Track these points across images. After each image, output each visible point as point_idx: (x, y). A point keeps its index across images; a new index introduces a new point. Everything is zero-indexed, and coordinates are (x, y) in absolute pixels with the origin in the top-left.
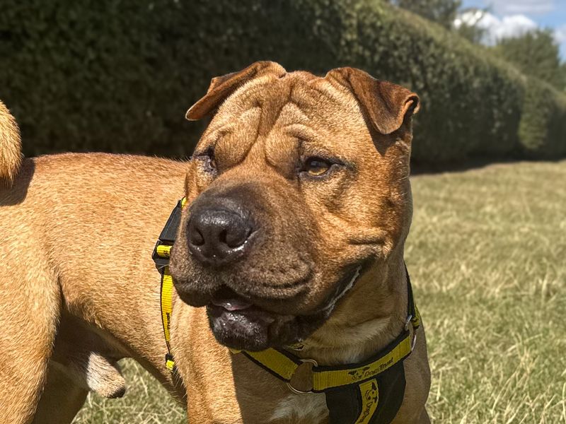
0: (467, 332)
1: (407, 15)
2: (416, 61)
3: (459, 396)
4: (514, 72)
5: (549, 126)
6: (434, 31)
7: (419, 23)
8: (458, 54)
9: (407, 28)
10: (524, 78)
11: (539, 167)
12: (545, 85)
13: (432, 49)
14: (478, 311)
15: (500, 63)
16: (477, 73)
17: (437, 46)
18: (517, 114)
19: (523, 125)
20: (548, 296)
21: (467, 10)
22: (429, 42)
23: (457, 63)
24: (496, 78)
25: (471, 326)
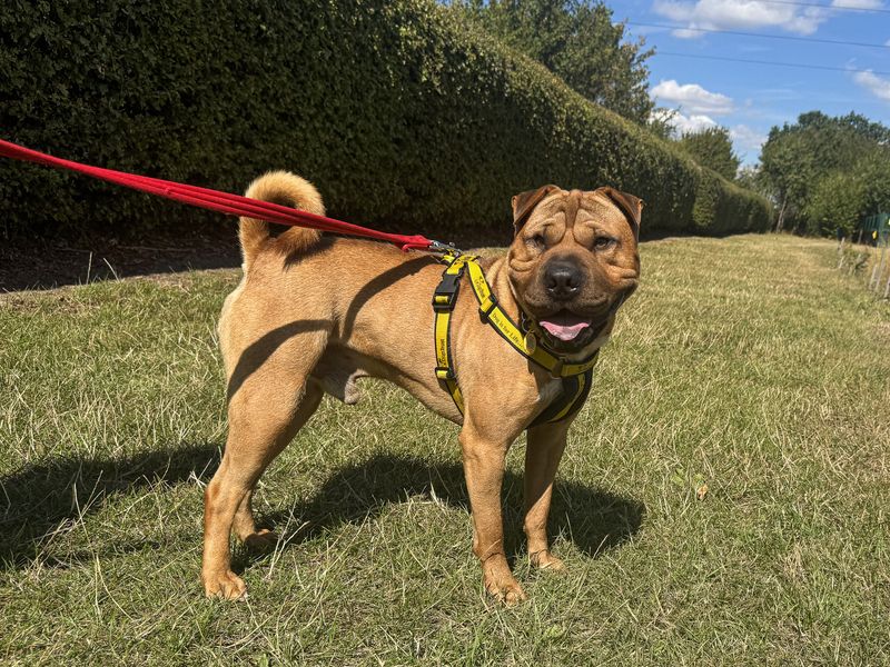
0: (618, 370)
1: (608, 112)
2: (613, 151)
3: (603, 417)
4: (692, 163)
5: (717, 208)
6: (629, 127)
7: (617, 120)
8: (647, 146)
9: (607, 124)
10: (700, 168)
11: (706, 241)
12: (717, 175)
13: (626, 142)
14: (630, 354)
15: (680, 156)
16: (661, 162)
17: (630, 140)
18: (692, 198)
19: (696, 206)
20: (687, 345)
21: (659, 110)
22: (623, 136)
23: (646, 154)
24: (677, 169)
25: (623, 366)
